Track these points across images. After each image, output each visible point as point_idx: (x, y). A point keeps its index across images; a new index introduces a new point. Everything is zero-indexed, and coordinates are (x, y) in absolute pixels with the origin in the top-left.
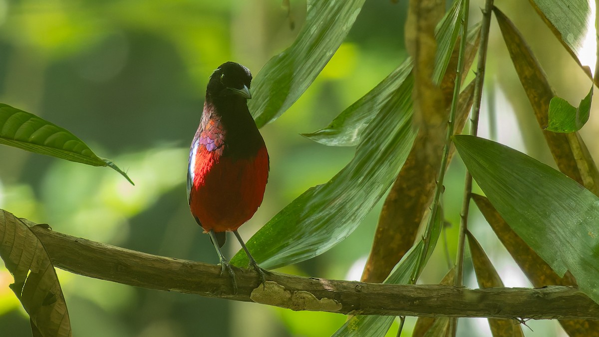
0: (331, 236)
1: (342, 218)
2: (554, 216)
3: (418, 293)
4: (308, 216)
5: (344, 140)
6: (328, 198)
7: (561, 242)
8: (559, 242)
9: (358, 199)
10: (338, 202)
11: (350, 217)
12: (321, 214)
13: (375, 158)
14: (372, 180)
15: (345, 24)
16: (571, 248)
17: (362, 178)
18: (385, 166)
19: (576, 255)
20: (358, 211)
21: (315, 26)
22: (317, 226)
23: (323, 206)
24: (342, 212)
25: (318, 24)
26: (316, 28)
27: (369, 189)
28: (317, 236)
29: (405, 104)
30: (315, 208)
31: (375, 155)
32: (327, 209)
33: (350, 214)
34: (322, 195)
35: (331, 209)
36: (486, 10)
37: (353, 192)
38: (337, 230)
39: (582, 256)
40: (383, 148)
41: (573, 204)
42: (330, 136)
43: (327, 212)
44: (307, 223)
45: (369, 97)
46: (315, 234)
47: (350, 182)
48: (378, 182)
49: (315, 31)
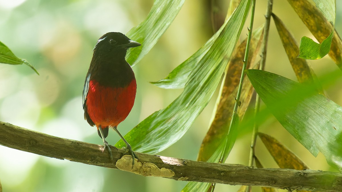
0: (168, 140)
1: (176, 129)
2: (311, 119)
3: (223, 168)
4: (153, 129)
5: (176, 85)
6: (166, 117)
7: (315, 134)
8: (314, 135)
9: (186, 117)
10: (173, 119)
11: (180, 128)
12: (162, 127)
13: (196, 91)
14: (194, 104)
15: (178, 5)
16: (322, 138)
17: (188, 104)
18: (202, 95)
19: (325, 141)
20: (186, 124)
21: (159, 8)
22: (159, 135)
23: (164, 122)
24: (176, 125)
25: (161, 6)
26: (160, 9)
27: (192, 110)
28: (159, 141)
29: (216, 56)
30: (158, 124)
31: (196, 89)
32: (166, 124)
33: (180, 127)
34: (163, 115)
35: (168, 124)
36: (267, 16)
37: (183, 113)
38: (172, 137)
39: (329, 142)
40: (201, 84)
41: (323, 111)
42: (167, 84)
43: (166, 126)
44: (153, 133)
45: (192, 58)
46: (158, 139)
47: (181, 107)
48: (198, 106)
49: (159, 11)
